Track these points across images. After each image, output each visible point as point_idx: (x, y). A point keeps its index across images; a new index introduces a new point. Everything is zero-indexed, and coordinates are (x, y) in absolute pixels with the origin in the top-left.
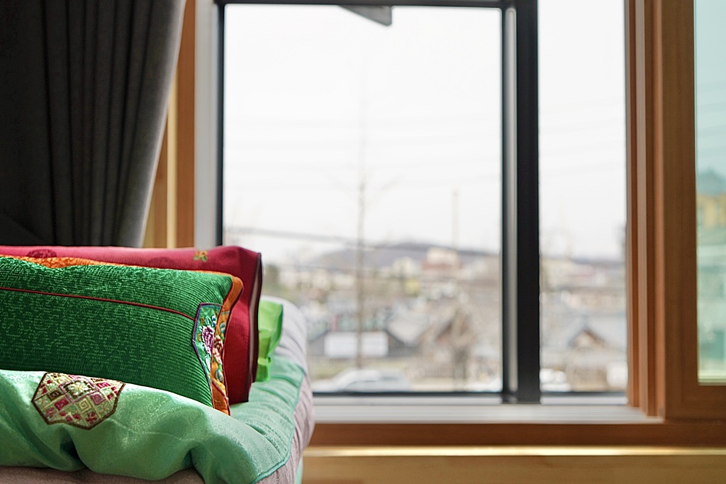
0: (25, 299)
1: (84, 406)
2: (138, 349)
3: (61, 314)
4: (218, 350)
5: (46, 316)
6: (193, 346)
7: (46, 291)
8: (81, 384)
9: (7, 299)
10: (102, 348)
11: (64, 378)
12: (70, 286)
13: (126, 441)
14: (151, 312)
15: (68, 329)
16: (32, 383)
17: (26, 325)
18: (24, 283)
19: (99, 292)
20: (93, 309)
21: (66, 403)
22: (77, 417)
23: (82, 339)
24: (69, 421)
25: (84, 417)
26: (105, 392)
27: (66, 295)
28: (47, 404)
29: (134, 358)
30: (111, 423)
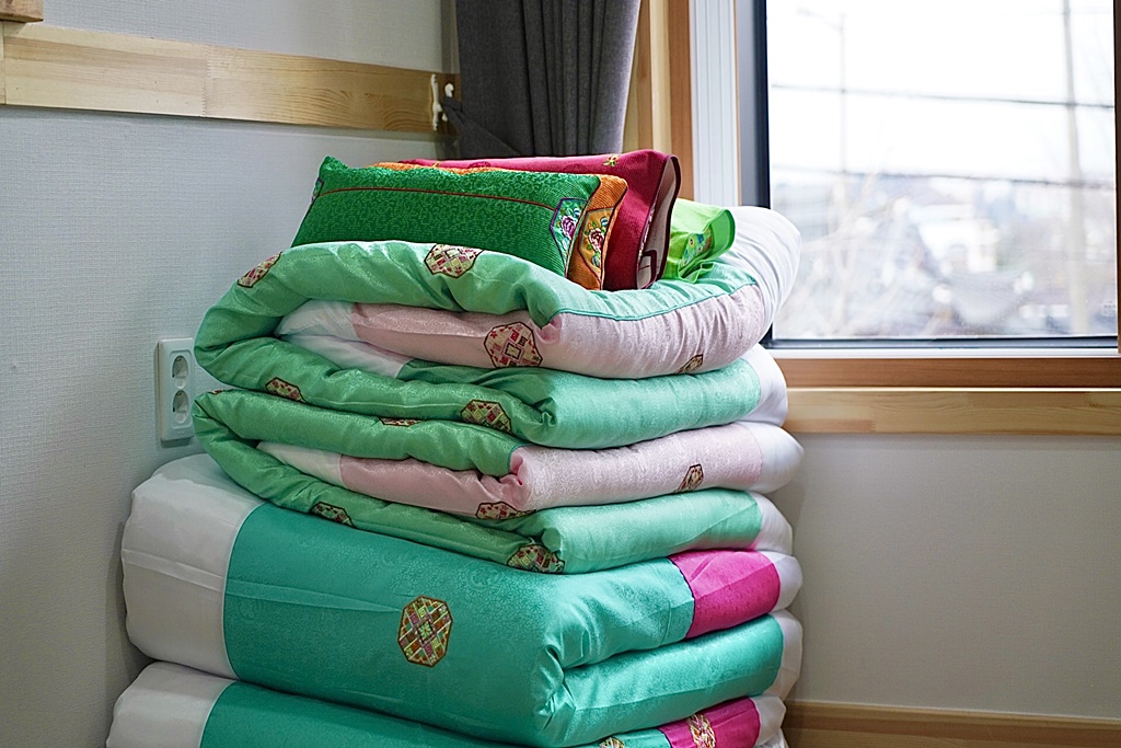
0: (435, 198)
1: (454, 263)
2: (509, 232)
3: (457, 208)
4: (598, 240)
5: (448, 210)
6: (551, 230)
7: (449, 192)
8: (454, 251)
9: (423, 198)
10: (483, 232)
11: (447, 247)
12: (467, 188)
13: (479, 285)
14: (522, 205)
15: (461, 219)
16: (425, 250)
17: (434, 216)
18: (435, 186)
19: (487, 191)
20: (480, 204)
21: (444, 261)
22: (450, 270)
23: (471, 225)
24: (444, 272)
25: (454, 270)
26: (468, 255)
27: (463, 194)
28: (432, 262)
29: (505, 238)
30: (470, 275)
